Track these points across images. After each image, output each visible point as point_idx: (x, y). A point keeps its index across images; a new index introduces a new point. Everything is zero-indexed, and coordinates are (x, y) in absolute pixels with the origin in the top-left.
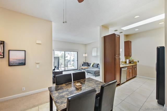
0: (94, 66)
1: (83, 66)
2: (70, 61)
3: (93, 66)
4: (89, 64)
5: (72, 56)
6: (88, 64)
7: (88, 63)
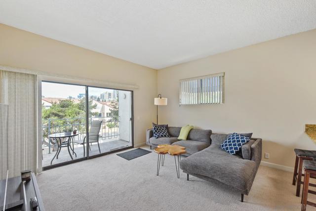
0: (191, 137)
1: (151, 135)
2: (102, 116)
3: (188, 138)
4: (172, 132)
5: (106, 106)
6: (168, 132)
7: (167, 127)
